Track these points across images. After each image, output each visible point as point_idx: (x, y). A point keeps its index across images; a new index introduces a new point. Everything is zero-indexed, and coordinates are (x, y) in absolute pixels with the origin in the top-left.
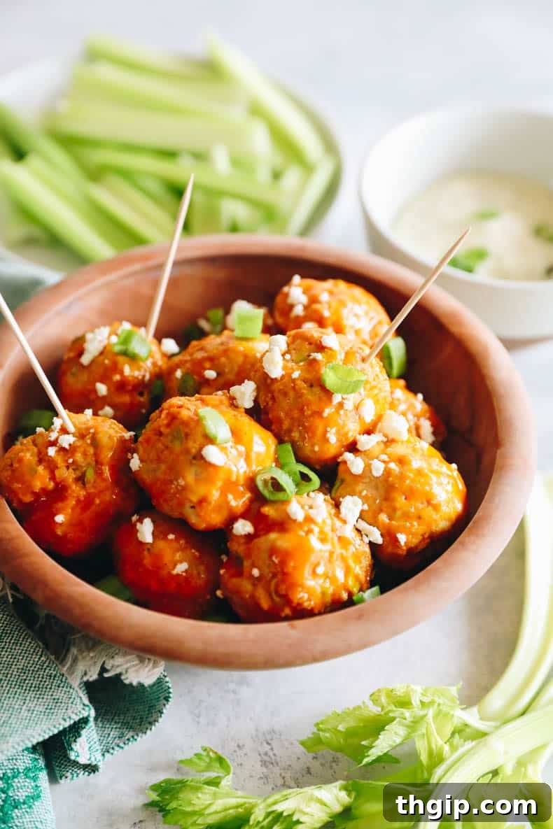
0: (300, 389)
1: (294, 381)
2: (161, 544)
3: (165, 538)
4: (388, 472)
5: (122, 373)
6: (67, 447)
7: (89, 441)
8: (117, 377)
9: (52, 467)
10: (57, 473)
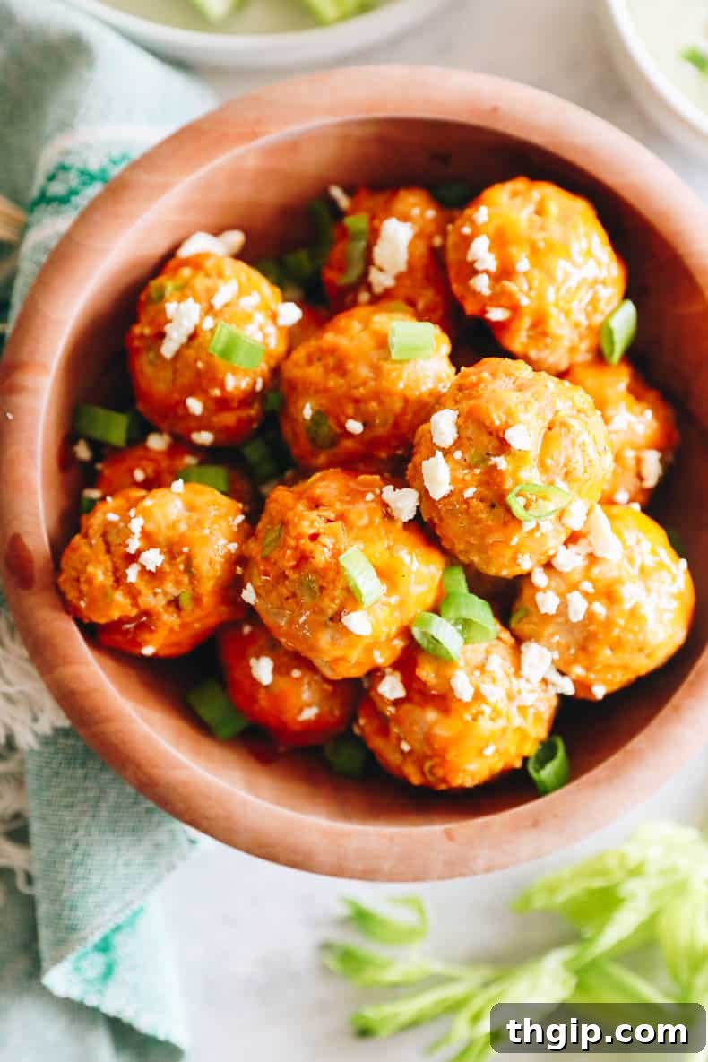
0: (476, 513)
1: (466, 502)
2: (284, 683)
3: (288, 673)
4: (590, 616)
5: (222, 386)
6: (153, 569)
7: (182, 567)
8: (217, 392)
9: (133, 594)
10: (140, 601)
